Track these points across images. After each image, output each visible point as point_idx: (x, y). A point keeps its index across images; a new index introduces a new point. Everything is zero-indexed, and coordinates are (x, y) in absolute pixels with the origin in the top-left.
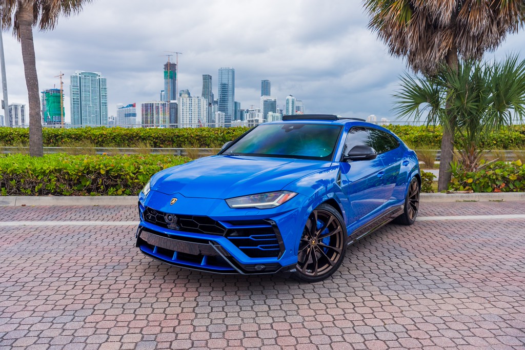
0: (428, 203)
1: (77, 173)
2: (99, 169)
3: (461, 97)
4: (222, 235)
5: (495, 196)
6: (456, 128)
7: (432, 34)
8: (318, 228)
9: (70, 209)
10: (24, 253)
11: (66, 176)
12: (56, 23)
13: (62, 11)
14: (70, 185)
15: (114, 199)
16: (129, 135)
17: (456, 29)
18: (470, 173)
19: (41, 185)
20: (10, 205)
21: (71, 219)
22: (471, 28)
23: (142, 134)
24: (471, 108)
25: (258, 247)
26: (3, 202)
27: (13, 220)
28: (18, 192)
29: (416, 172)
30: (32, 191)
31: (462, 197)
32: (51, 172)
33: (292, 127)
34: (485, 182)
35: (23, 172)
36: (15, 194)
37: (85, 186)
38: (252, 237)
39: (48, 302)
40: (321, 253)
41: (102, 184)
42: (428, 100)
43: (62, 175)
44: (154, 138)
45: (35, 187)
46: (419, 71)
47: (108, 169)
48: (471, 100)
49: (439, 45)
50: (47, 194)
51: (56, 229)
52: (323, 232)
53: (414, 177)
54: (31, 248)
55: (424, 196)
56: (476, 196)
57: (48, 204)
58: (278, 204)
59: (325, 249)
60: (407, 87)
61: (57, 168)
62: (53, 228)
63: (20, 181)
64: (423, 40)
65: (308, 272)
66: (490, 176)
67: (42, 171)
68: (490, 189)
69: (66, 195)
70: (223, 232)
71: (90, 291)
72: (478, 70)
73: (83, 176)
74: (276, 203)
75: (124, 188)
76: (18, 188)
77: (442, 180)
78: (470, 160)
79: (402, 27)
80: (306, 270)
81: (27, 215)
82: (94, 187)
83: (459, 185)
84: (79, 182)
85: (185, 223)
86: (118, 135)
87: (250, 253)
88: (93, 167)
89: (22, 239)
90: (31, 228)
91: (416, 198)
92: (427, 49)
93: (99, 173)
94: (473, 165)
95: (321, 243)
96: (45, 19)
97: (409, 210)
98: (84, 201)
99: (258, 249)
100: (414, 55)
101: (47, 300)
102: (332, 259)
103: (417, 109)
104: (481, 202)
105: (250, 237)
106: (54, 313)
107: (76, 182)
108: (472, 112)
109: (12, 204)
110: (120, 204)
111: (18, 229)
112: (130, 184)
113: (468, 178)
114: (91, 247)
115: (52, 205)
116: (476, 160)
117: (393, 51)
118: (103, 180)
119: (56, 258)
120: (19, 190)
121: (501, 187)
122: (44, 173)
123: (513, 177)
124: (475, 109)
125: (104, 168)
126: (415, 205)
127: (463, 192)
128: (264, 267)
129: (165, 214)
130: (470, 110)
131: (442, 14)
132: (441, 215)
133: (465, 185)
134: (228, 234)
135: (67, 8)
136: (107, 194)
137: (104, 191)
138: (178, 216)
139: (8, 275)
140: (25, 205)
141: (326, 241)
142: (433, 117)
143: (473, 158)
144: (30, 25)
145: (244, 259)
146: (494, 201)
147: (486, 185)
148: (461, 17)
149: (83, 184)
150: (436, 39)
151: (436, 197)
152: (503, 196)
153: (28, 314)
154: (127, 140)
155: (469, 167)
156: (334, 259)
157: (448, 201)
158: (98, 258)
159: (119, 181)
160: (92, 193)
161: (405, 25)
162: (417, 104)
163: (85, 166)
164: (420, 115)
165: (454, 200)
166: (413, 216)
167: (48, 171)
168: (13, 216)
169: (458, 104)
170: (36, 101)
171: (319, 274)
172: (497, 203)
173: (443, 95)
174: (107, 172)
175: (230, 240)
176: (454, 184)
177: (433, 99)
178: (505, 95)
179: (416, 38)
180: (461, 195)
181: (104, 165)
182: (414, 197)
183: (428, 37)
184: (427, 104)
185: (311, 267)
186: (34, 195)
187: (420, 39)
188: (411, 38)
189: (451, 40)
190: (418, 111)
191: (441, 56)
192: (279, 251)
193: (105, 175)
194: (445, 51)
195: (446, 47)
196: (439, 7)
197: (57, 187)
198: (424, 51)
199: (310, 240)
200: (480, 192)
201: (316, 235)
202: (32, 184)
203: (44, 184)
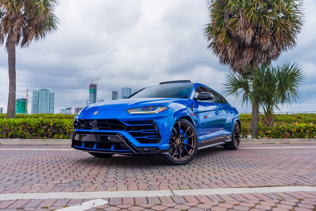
0: (246, 144)
1: (36, 125)
2: (50, 122)
3: (261, 84)
4: (124, 130)
5: (285, 140)
6: (259, 103)
7: (242, 51)
8: (181, 133)
11: (29, 127)
12: (30, 44)
13: (34, 37)
14: (31, 133)
15: (58, 141)
17: (255, 48)
18: (269, 127)
19: (12, 132)
22: (262, 47)
24: (267, 91)
25: (146, 137)
30: (6, 136)
31: (265, 141)
32: (19, 124)
34: (278, 132)
35: (2, 124)
37: (40, 133)
38: (142, 131)
39: (15, 171)
40: (183, 149)
41: (50, 132)
42: (242, 87)
43: (26, 126)
45: (8, 133)
46: (237, 72)
47: (55, 122)
48: (266, 86)
49: (246, 56)
50: (16, 138)
52: (184, 136)
53: (236, 122)
55: (244, 140)
56: (274, 140)
57: (15, 144)
59: (185, 146)
60: (230, 79)
61: (24, 122)
64: (238, 54)
65: (176, 159)
66: (280, 129)
67: (14, 123)
68: (282, 136)
69: (28, 138)
70: (124, 128)
71: (42, 168)
72: (268, 69)
73: (39, 127)
74: (156, 112)
75: (64, 135)
77: (254, 133)
78: (268, 121)
79: (226, 46)
80: (174, 157)
81: (2, 147)
82: (46, 134)
83: (263, 135)
84: (36, 131)
87: (140, 140)
88: (45, 122)
90: (5, 150)
91: (238, 134)
92: (240, 59)
93: (49, 126)
96: (24, 42)
97: (235, 140)
98: (39, 141)
100: (233, 63)
103: (236, 92)
104: (277, 144)
105: (140, 131)
106: (19, 174)
107: (34, 130)
108: (267, 93)
110: (61, 144)
112: (68, 132)
113: (268, 130)
115: (18, 144)
116: (272, 121)
117: (222, 61)
118: (51, 129)
121: (287, 136)
122: (15, 125)
123: (294, 130)
124: (269, 91)
125: (52, 122)
126: (238, 139)
127: (266, 138)
128: (149, 149)
129: (90, 120)
131: (247, 38)
132: (254, 147)
133: (267, 134)
134: (128, 129)
135: (37, 36)
136: (53, 138)
137: (51, 136)
140: (1, 144)
141: (186, 142)
142: (246, 96)
143: (270, 120)
144: (15, 43)
145: (136, 143)
146: (284, 143)
147: (279, 134)
148: (257, 41)
149: (39, 131)
150: (245, 53)
152: (289, 140)
155: (268, 125)
156: (191, 152)
157: (257, 143)
159: (61, 130)
160: (44, 137)
161: (227, 45)
162: (236, 89)
163: (41, 121)
164: (238, 95)
165: (261, 143)
166: (237, 145)
167: (18, 123)
169: (259, 88)
170: (14, 86)
171: (182, 160)
172: (286, 144)
173: (250, 83)
174: (54, 125)
175: (129, 133)
176: (261, 134)
177: (245, 86)
178: (284, 83)
179: (233, 52)
180: (265, 140)
181: (53, 120)
182: (237, 134)
183: (240, 52)
184: (243, 89)
185: (178, 157)
186: (7, 138)
187: (236, 53)
188: (231, 52)
189: (253, 54)
190: (237, 93)
191: (248, 62)
192: (158, 140)
193: (53, 127)
194: (250, 59)
195: (250, 57)
196: (245, 35)
197: (22, 133)
198: (239, 60)
199: (176, 140)
200: (275, 138)
201: (179, 137)
202: (7, 131)
203: (14, 132)
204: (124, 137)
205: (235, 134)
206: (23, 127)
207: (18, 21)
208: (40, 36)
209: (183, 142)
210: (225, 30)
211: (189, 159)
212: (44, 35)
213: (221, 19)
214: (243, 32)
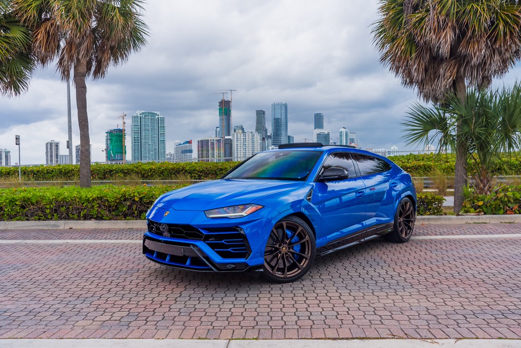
0: (435, 225)
1: (116, 200)
2: (134, 196)
3: (469, 122)
4: (201, 240)
5: (507, 218)
6: (468, 153)
7: (438, 65)
8: (288, 237)
9: (108, 231)
10: (61, 261)
11: (106, 203)
12: (106, 73)
13: (112, 62)
14: (110, 211)
16: (175, 169)
17: (461, 59)
18: (480, 196)
19: (86, 211)
20: (60, 228)
21: (106, 239)
22: (472, 59)
23: (188, 168)
24: (479, 133)
25: (229, 250)
26: (54, 225)
27: (59, 239)
28: (67, 218)
29: (409, 193)
30: (79, 216)
31: (471, 219)
32: (94, 200)
33: (281, 154)
34: (496, 204)
35: (72, 200)
36: (65, 219)
37: (122, 212)
38: (225, 241)
39: (68, 292)
41: (136, 210)
42: (438, 127)
43: (102, 202)
44: (198, 172)
45: (80, 213)
46: (430, 100)
47: (141, 196)
48: (478, 125)
50: (90, 219)
51: (91, 245)
52: (293, 241)
53: (406, 198)
54: (67, 258)
55: (433, 218)
57: (90, 228)
58: (245, 215)
59: (296, 255)
60: (416, 115)
61: (99, 196)
62: (89, 245)
63: (69, 208)
64: (431, 71)
65: (279, 274)
66: (501, 198)
67: (87, 198)
68: (502, 211)
69: (106, 220)
70: (202, 237)
71: (102, 287)
73: (120, 203)
74: (244, 214)
76: (67, 214)
77: (457, 203)
78: (483, 183)
79: (408, 61)
80: (277, 272)
81: (71, 235)
82: (129, 212)
84: (117, 208)
85: (175, 231)
86: (166, 169)
87: (223, 255)
88: (129, 195)
89: (62, 252)
90: (72, 244)
91: (411, 216)
92: (434, 80)
93: (134, 200)
94: (486, 188)
95: (291, 250)
96: (97, 70)
97: (401, 228)
98: (121, 224)
99: (229, 251)
101: (68, 291)
102: (302, 264)
103: (426, 135)
104: (492, 224)
105: (223, 242)
106: (70, 299)
107: (114, 208)
109: (61, 228)
111: (61, 245)
113: (479, 201)
114: (115, 258)
115: (93, 228)
116: (489, 183)
117: (406, 82)
118: (137, 206)
119: (84, 265)
120: (69, 216)
121: (513, 209)
122: (88, 200)
124: (482, 134)
125: (138, 196)
126: (410, 225)
127: (474, 214)
128: (234, 266)
129: (160, 224)
130: (480, 136)
131: (441, 46)
132: (441, 235)
133: (476, 208)
134: (206, 238)
136: (140, 219)
137: (138, 216)
138: (170, 225)
139: (45, 275)
140: (72, 228)
141: (297, 248)
142: (444, 141)
143: (486, 181)
144: (84, 76)
145: (217, 259)
146: (505, 223)
147: (498, 207)
148: (461, 49)
149: (120, 210)
150: (441, 70)
151: (445, 219)
152: (516, 218)
153: (52, 299)
154: (174, 174)
156: (304, 264)
157: (457, 223)
158: (117, 265)
160: (127, 218)
161: (409, 58)
162: (426, 131)
163: (122, 194)
165: (463, 222)
166: (406, 235)
167: (91, 199)
168: (60, 236)
169: (466, 129)
170: (87, 140)
171: (288, 276)
172: (508, 224)
173: (451, 120)
174: (141, 199)
175: (207, 243)
176: (466, 207)
177: (441, 124)
178: (510, 120)
179: (421, 70)
180: (471, 217)
181: (138, 193)
182: (408, 217)
183: (434, 68)
184: (438, 131)
185: (282, 270)
186: (80, 219)
187: (426, 70)
188: (417, 70)
189: (455, 70)
190: (427, 138)
191: (446, 85)
192: (247, 253)
193: (139, 202)
194: (449, 81)
195: (450, 76)
196: (438, 41)
197: (99, 212)
198: (432, 81)
199: (281, 247)
200: (491, 214)
201: (286, 243)
202: (79, 210)
203: (88, 210)
204: (200, 250)
205: (405, 218)
206: (98, 204)
207: (86, 44)
208: (120, 59)
209: (293, 249)
210: (406, 32)
211: (300, 275)
212: (126, 56)
213: (398, 14)
214: (434, 37)
